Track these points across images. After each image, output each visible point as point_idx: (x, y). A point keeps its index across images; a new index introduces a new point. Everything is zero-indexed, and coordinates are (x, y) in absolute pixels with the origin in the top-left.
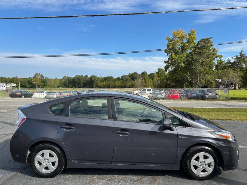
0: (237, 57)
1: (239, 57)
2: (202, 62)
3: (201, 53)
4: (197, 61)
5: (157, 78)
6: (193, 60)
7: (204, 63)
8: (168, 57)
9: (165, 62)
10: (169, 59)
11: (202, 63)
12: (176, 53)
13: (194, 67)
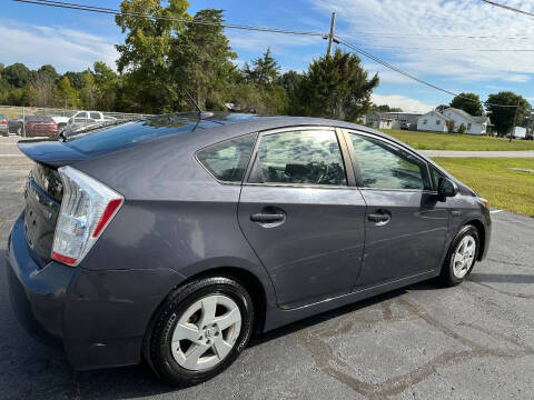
0: (260, 62)
1: (264, 61)
2: (206, 62)
3: (202, 39)
4: (196, 59)
5: (95, 87)
6: (187, 54)
7: (210, 65)
8: (125, 36)
9: (119, 48)
10: (127, 41)
11: (206, 65)
12: (146, 30)
13: (188, 70)
